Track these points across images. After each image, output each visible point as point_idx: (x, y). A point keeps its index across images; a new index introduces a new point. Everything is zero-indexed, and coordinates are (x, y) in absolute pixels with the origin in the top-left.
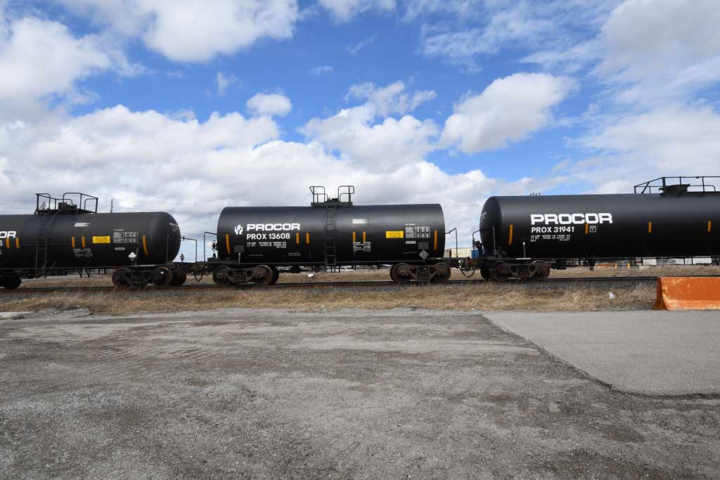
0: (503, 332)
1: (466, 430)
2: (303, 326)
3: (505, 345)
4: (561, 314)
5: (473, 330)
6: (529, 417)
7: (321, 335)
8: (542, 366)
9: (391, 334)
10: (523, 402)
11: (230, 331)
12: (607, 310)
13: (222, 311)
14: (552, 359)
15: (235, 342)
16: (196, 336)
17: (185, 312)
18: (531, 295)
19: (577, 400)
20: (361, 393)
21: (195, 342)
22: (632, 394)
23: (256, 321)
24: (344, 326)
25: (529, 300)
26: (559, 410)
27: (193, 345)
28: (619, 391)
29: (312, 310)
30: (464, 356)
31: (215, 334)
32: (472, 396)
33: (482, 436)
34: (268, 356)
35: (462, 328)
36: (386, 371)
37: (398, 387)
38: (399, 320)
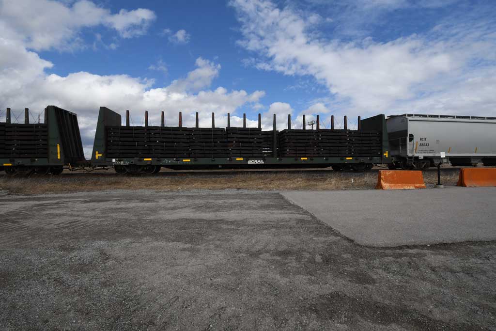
0: (290, 205)
1: (259, 280)
2: (162, 202)
3: (291, 213)
4: (325, 192)
5: (272, 203)
6: (302, 267)
7: (173, 209)
8: (312, 228)
9: (220, 207)
10: (298, 255)
11: (108, 206)
12: (350, 189)
13: (108, 191)
14: (319, 222)
15: (109, 215)
16: (81, 211)
17: (81, 192)
18: (309, 180)
19: (333, 252)
20: (189, 253)
21: (78, 215)
22: (366, 247)
23: (129, 199)
24: (191, 201)
25: (308, 183)
26: (321, 261)
27: (75, 218)
28: (358, 245)
29: (172, 191)
30: (265, 222)
31: (96, 208)
32: (267, 252)
33: (269, 284)
34: (129, 226)
35: (266, 202)
36: (211, 235)
37: (217, 247)
38: (228, 197)
